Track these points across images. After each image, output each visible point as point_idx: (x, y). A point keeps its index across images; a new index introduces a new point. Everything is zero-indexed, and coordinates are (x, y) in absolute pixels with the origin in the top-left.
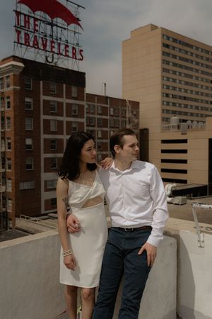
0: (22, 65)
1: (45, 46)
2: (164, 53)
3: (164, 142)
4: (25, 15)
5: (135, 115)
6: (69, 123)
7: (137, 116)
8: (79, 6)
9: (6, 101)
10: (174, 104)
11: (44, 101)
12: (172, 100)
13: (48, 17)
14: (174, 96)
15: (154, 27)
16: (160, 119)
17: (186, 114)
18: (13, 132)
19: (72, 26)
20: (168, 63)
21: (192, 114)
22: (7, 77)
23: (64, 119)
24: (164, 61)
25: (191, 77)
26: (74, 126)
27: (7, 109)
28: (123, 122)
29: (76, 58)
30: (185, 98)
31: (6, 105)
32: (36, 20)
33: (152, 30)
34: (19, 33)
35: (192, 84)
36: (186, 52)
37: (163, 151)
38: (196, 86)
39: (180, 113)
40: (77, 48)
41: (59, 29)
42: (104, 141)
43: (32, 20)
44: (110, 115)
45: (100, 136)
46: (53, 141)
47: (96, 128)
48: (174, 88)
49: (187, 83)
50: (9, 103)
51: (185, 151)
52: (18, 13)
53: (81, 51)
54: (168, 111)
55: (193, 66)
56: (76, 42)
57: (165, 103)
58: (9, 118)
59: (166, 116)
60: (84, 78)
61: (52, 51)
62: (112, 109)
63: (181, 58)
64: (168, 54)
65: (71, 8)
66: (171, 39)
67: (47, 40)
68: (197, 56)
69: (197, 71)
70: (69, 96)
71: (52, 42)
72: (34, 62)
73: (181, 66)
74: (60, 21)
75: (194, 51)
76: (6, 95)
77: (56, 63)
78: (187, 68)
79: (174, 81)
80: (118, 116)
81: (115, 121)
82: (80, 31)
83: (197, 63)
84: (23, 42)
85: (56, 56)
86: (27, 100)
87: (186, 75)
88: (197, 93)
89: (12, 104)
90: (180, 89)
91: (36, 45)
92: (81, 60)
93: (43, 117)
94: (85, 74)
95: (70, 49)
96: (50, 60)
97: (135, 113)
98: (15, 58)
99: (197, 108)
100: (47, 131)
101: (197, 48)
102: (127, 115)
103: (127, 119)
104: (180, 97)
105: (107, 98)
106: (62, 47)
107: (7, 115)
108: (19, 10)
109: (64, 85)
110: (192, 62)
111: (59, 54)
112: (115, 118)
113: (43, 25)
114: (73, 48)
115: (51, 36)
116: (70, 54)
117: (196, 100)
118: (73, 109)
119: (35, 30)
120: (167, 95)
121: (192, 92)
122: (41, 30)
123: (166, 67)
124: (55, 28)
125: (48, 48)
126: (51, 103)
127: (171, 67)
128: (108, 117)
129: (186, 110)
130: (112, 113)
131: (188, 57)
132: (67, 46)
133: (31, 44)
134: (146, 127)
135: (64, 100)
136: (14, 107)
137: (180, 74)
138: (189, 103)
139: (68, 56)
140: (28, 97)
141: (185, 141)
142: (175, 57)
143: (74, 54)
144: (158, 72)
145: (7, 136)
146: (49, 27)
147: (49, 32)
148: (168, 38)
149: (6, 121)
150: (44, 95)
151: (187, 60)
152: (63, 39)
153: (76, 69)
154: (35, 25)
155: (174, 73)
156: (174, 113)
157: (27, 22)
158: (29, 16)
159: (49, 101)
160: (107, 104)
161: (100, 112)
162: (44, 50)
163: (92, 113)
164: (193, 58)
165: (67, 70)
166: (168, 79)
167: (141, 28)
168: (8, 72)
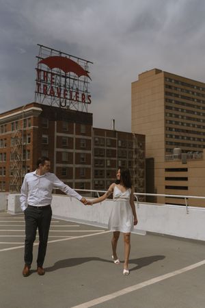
0: (40, 109)
1: (59, 94)
2: (166, 93)
3: (167, 170)
4: (44, 72)
5: (141, 147)
6: (78, 154)
7: (143, 147)
8: (88, 62)
9: (28, 137)
10: (177, 137)
11: (57, 137)
12: (174, 133)
13: (62, 72)
14: (177, 130)
15: (158, 71)
16: (164, 150)
17: (189, 145)
18: (32, 162)
19: (82, 78)
20: (170, 101)
21: (194, 146)
22: (29, 119)
23: (74, 151)
24: (166, 100)
25: (193, 112)
26: (82, 156)
27: (28, 143)
28: (130, 152)
29: (85, 102)
30: (187, 131)
31: (27, 140)
32: (53, 74)
33: (156, 73)
34: (39, 85)
35: (194, 119)
36: (188, 92)
37: (167, 179)
38: (198, 120)
39: (183, 145)
40: (86, 94)
41: (72, 81)
42: (113, 169)
43: (49, 75)
44: (118, 147)
45: (109, 165)
46: (64, 169)
47: (105, 158)
48: (177, 123)
49: (189, 118)
50: (29, 139)
51: (186, 179)
52: (39, 71)
53: (90, 96)
54: (171, 143)
55: (195, 103)
56: (85, 89)
57: (168, 136)
58: (29, 151)
59: (170, 147)
60: (92, 118)
61: (65, 98)
62: (120, 142)
63: (183, 97)
64: (170, 94)
65: (81, 64)
66: (173, 81)
67: (61, 89)
68: (198, 94)
69: (199, 107)
70: (78, 133)
71: (65, 91)
72: (51, 107)
73: (183, 104)
74: (72, 74)
75: (195, 90)
76: (28, 132)
77: (68, 106)
78: (189, 105)
79: (177, 116)
80: (126, 148)
81: (122, 152)
82: (89, 80)
83: (199, 101)
84: (42, 91)
85: (68, 101)
86: (44, 136)
87: (188, 111)
88: (199, 127)
89: (32, 140)
90: (182, 124)
91: (52, 94)
92: (89, 103)
93: (56, 150)
94: (92, 114)
95: (80, 96)
96: (63, 104)
97: (141, 144)
98: (35, 104)
99: (199, 140)
100: (59, 161)
101: (198, 88)
102: (134, 147)
103: (134, 150)
104: (183, 131)
105: (115, 131)
106: (74, 94)
107: (28, 148)
108: (39, 68)
109: (75, 124)
110: (193, 100)
111: (71, 99)
112: (122, 149)
113: (58, 77)
114: (83, 95)
115: (65, 86)
116: (80, 100)
117: (198, 133)
118: (82, 142)
119: (52, 83)
120: (170, 129)
121: (194, 126)
122: (57, 81)
123: (169, 104)
124: (68, 79)
125: (62, 96)
126: (64, 139)
127: (173, 105)
128: (116, 149)
129: (189, 142)
130: (120, 145)
131: (190, 95)
132: (77, 93)
133: (48, 93)
134: (151, 157)
135: (74, 136)
136: (33, 142)
137: (182, 110)
138: (191, 135)
139: (78, 101)
140: (45, 134)
141: (185, 170)
142: (177, 96)
143: (83, 99)
144: (162, 109)
145: (27, 164)
146: (63, 79)
147: (63, 83)
148: (170, 80)
149: (27, 153)
150: (57, 132)
151: (188, 98)
152: (75, 88)
153: (85, 111)
154: (52, 79)
155: (177, 109)
156: (177, 144)
157: (46, 77)
158: (47, 72)
159: (61, 137)
160: (115, 137)
161: (109, 144)
162: (59, 96)
163: (101, 145)
164: (195, 96)
165: (77, 112)
166: (171, 115)
167: (147, 72)
168: (29, 115)
